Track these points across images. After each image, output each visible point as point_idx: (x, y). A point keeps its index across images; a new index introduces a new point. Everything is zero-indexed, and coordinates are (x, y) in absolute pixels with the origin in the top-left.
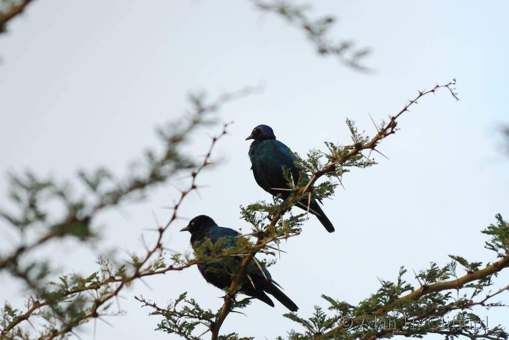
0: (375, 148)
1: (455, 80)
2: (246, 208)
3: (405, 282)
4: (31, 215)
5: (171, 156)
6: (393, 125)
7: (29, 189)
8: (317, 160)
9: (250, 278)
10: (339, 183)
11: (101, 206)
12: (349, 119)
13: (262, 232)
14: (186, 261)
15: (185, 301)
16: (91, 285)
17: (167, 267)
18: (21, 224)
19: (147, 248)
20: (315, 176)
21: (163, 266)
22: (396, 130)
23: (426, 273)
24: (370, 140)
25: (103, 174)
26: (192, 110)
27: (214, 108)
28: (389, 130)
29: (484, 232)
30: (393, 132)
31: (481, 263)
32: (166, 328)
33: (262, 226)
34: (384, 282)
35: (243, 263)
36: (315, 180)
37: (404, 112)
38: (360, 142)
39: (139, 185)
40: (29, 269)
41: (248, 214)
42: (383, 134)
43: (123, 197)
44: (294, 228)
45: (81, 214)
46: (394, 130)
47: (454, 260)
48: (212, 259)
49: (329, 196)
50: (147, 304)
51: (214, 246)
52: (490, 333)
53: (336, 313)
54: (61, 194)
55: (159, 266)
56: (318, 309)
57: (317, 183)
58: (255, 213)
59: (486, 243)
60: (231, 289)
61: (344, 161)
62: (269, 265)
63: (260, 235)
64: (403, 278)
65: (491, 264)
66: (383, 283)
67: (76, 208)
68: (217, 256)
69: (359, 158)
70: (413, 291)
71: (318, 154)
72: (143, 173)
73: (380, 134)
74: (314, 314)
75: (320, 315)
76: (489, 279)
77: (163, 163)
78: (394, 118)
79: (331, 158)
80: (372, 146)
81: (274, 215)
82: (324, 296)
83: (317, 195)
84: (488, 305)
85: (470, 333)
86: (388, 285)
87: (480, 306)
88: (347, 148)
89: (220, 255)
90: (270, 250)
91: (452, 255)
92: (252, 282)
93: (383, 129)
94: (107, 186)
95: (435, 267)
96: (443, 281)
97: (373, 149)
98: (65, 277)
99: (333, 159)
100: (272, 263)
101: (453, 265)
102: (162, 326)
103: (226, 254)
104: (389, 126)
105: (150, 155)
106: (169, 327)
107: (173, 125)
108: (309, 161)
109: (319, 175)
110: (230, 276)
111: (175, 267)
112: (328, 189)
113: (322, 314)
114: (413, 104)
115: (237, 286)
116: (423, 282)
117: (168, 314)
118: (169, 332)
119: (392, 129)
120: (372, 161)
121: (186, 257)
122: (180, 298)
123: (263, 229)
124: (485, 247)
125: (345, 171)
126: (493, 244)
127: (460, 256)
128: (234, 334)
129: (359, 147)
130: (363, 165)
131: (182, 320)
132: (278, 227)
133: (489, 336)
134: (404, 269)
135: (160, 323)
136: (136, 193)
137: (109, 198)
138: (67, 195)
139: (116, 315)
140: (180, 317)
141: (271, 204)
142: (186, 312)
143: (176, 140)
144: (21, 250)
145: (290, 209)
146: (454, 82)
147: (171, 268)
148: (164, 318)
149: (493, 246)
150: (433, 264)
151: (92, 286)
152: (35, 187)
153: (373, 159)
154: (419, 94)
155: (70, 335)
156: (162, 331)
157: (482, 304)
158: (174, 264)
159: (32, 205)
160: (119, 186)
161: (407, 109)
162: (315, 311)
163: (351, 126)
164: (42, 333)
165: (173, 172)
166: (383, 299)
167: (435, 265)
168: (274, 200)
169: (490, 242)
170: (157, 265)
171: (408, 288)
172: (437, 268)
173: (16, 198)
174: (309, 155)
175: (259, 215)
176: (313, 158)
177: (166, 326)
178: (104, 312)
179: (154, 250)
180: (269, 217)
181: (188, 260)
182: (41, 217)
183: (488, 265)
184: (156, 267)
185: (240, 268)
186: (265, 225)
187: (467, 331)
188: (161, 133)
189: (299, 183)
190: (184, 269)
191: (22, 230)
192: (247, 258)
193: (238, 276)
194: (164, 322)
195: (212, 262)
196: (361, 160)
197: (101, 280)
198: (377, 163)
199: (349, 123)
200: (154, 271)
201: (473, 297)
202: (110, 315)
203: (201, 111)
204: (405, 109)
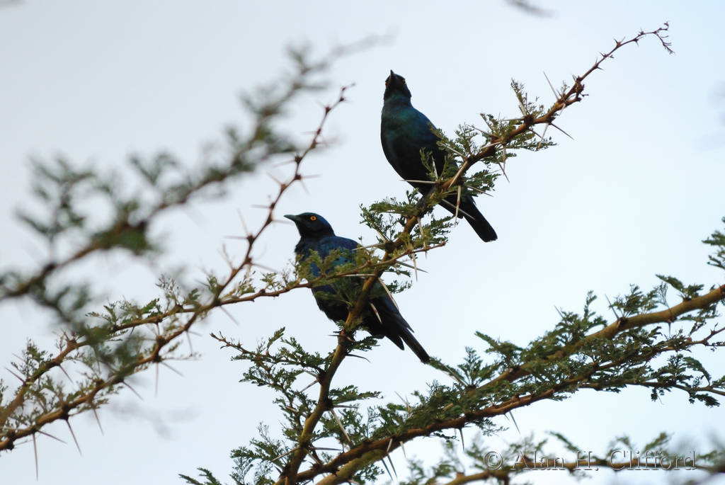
0: (553, 122)
1: (667, 24)
2: (368, 209)
3: (594, 313)
4: (64, 218)
5: (262, 134)
6: (578, 88)
7: (60, 181)
8: (469, 139)
9: (374, 308)
10: (501, 172)
11: (163, 206)
12: (516, 81)
13: (391, 243)
14: (284, 284)
15: (283, 341)
16: (149, 316)
17: (257, 291)
18: (50, 232)
19: (230, 264)
20: (466, 162)
21: (251, 290)
22: (583, 96)
23: (625, 301)
24: (545, 111)
25: (165, 160)
26: (292, 69)
27: (322, 66)
28: (573, 97)
29: (707, 242)
30: (578, 99)
31: (702, 286)
32: (255, 378)
33: (391, 234)
34: (565, 313)
35: (365, 286)
36: (467, 168)
37: (594, 70)
38: (531, 113)
39: (217, 176)
40: (61, 295)
41: (372, 217)
42: (564, 101)
43: (195, 193)
44: (437, 236)
45: (134, 218)
46: (580, 96)
47: (664, 282)
48: (321, 281)
49: (487, 192)
50: (228, 345)
51: (323, 262)
52: (716, 384)
53: (496, 357)
54: (106, 189)
55: (245, 290)
56: (471, 352)
57: (470, 173)
58: (382, 215)
59: (710, 257)
60: (347, 322)
61: (509, 141)
62: (402, 290)
63: (388, 247)
64: (591, 308)
65: (717, 287)
66: (564, 315)
67: (127, 208)
68: (327, 277)
69: (530, 137)
70: (606, 326)
71: (471, 131)
72: (222, 158)
73: (560, 102)
74: (465, 359)
75: (473, 361)
76: (714, 308)
77: (250, 145)
78: (579, 80)
79: (490, 136)
80: (549, 119)
81: (409, 218)
82: (479, 334)
83: (469, 189)
84: (713, 345)
85: (687, 384)
86: (570, 318)
87: (702, 345)
88: (513, 122)
89: (332, 275)
90: (403, 268)
91: (662, 274)
92: (377, 314)
93: (564, 95)
94: (171, 177)
95: (637, 291)
96: (648, 312)
97: (550, 124)
98: (113, 305)
99: (492, 138)
100: (405, 287)
101: (662, 288)
102: (249, 376)
103: (340, 274)
104: (572, 91)
105: (232, 134)
106: (260, 377)
107: (264, 91)
108: (459, 141)
109: (472, 161)
110: (346, 305)
111: (267, 291)
112: (485, 181)
113: (476, 359)
114: (607, 58)
115: (356, 318)
116: (621, 313)
117: (259, 359)
118: (260, 385)
119: (577, 95)
120: (549, 141)
121: (284, 278)
122: (275, 335)
123: (393, 238)
124: (709, 263)
125: (510, 155)
126: (719, 259)
127: (673, 276)
128: (351, 387)
129: (530, 120)
130: (535, 146)
131: (278, 367)
132: (415, 235)
133: (714, 389)
134: (593, 296)
135: (247, 372)
136: (213, 188)
137: (175, 196)
138: (115, 191)
139: (186, 359)
140: (275, 363)
141: (404, 203)
142: (283, 356)
143: (268, 112)
144: (50, 268)
145: (431, 210)
146: (665, 27)
147: (263, 293)
148: (253, 364)
149: (719, 262)
150: (634, 287)
151: (151, 318)
152: (70, 179)
153: (550, 139)
154: (615, 45)
155: (121, 387)
156: (249, 383)
157: (705, 342)
158: (267, 287)
159: (65, 205)
160: (189, 177)
161: (599, 66)
162: (466, 355)
163: (519, 90)
164: (82, 384)
165: (264, 158)
166: (563, 337)
167: (636, 288)
168: (409, 197)
169: (715, 256)
170: (243, 289)
171: (599, 321)
172: (640, 292)
173: (43, 194)
174: (458, 133)
175: (386, 218)
176: (464, 137)
177: (256, 376)
178: (169, 355)
179: (241, 268)
180: (402, 222)
181: (286, 282)
182: (77, 221)
183: (712, 288)
184: (240, 292)
185: (359, 294)
186: (396, 233)
187: (684, 383)
188: (247, 102)
189: (444, 173)
190: (280, 295)
191: (51, 240)
192: (370, 279)
193: (357, 304)
194: (252, 370)
195: (320, 285)
196: (533, 139)
197: (162, 310)
198: (555, 144)
199: (515, 86)
200: (237, 298)
201: (691, 333)
202: (178, 359)
203: (305, 71)
204: (596, 67)
